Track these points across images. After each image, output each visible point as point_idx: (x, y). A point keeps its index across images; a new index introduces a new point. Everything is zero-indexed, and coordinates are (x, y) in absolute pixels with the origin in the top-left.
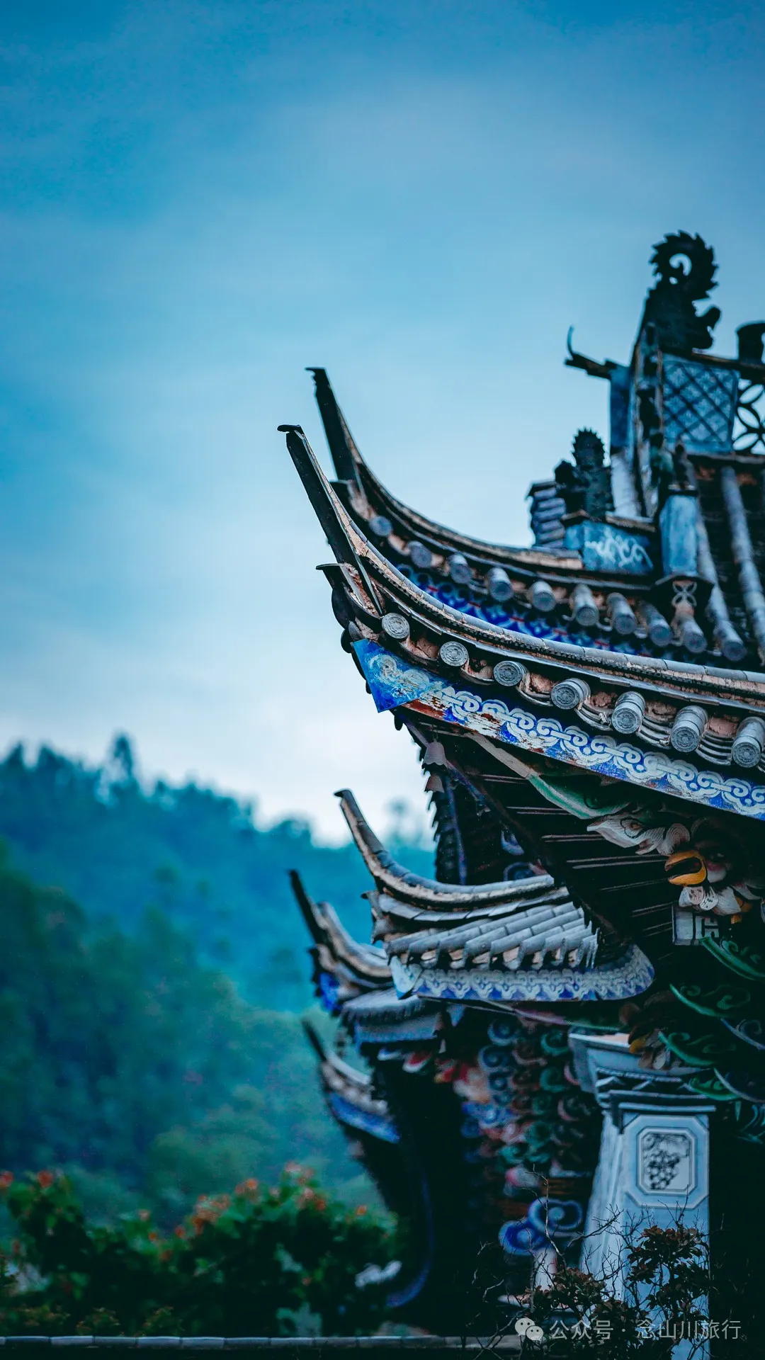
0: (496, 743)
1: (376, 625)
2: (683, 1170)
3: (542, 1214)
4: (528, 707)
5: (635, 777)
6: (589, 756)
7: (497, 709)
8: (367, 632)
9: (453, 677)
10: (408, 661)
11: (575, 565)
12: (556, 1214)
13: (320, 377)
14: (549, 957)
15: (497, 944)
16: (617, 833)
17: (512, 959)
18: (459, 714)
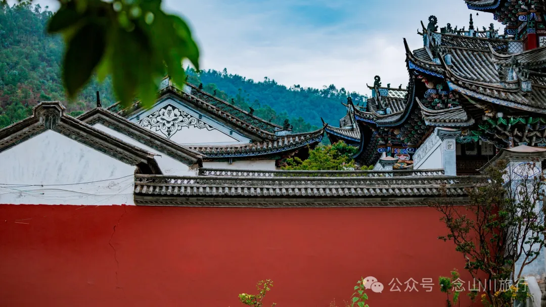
0: (464, 94)
1: (450, 79)
2: (452, 146)
3: (408, 150)
4: (469, 89)
5: (483, 99)
6: (477, 96)
7: (466, 90)
8: (449, 80)
9: (460, 86)
10: (454, 83)
11: (435, 64)
12: (410, 150)
13: (405, 39)
14: (454, 120)
15: (445, 119)
16: (479, 106)
17: (447, 121)
18: (460, 91)
